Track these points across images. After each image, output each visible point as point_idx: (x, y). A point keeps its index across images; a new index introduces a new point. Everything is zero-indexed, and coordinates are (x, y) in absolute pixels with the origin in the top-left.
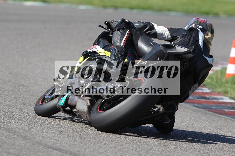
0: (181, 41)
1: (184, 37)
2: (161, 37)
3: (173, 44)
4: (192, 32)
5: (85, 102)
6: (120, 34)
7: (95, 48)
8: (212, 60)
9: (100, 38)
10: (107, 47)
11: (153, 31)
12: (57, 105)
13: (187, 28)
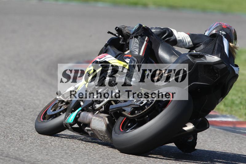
0: (203, 49)
1: (207, 44)
2: (181, 44)
3: (195, 52)
4: (215, 39)
5: (103, 120)
6: (138, 41)
7: (106, 57)
8: (238, 70)
9: (108, 45)
10: (119, 56)
11: (172, 38)
12: (64, 123)
13: (209, 35)
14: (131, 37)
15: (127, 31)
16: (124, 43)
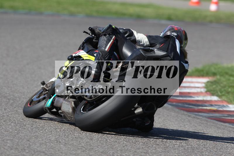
4: (169, 40)
5: (70, 104)
6: (106, 39)
7: (80, 53)
8: (188, 66)
9: (85, 43)
10: (90, 51)
12: (44, 107)
13: (163, 36)
14: (101, 35)
15: (98, 31)
16: (96, 41)
